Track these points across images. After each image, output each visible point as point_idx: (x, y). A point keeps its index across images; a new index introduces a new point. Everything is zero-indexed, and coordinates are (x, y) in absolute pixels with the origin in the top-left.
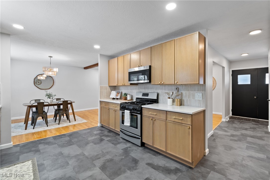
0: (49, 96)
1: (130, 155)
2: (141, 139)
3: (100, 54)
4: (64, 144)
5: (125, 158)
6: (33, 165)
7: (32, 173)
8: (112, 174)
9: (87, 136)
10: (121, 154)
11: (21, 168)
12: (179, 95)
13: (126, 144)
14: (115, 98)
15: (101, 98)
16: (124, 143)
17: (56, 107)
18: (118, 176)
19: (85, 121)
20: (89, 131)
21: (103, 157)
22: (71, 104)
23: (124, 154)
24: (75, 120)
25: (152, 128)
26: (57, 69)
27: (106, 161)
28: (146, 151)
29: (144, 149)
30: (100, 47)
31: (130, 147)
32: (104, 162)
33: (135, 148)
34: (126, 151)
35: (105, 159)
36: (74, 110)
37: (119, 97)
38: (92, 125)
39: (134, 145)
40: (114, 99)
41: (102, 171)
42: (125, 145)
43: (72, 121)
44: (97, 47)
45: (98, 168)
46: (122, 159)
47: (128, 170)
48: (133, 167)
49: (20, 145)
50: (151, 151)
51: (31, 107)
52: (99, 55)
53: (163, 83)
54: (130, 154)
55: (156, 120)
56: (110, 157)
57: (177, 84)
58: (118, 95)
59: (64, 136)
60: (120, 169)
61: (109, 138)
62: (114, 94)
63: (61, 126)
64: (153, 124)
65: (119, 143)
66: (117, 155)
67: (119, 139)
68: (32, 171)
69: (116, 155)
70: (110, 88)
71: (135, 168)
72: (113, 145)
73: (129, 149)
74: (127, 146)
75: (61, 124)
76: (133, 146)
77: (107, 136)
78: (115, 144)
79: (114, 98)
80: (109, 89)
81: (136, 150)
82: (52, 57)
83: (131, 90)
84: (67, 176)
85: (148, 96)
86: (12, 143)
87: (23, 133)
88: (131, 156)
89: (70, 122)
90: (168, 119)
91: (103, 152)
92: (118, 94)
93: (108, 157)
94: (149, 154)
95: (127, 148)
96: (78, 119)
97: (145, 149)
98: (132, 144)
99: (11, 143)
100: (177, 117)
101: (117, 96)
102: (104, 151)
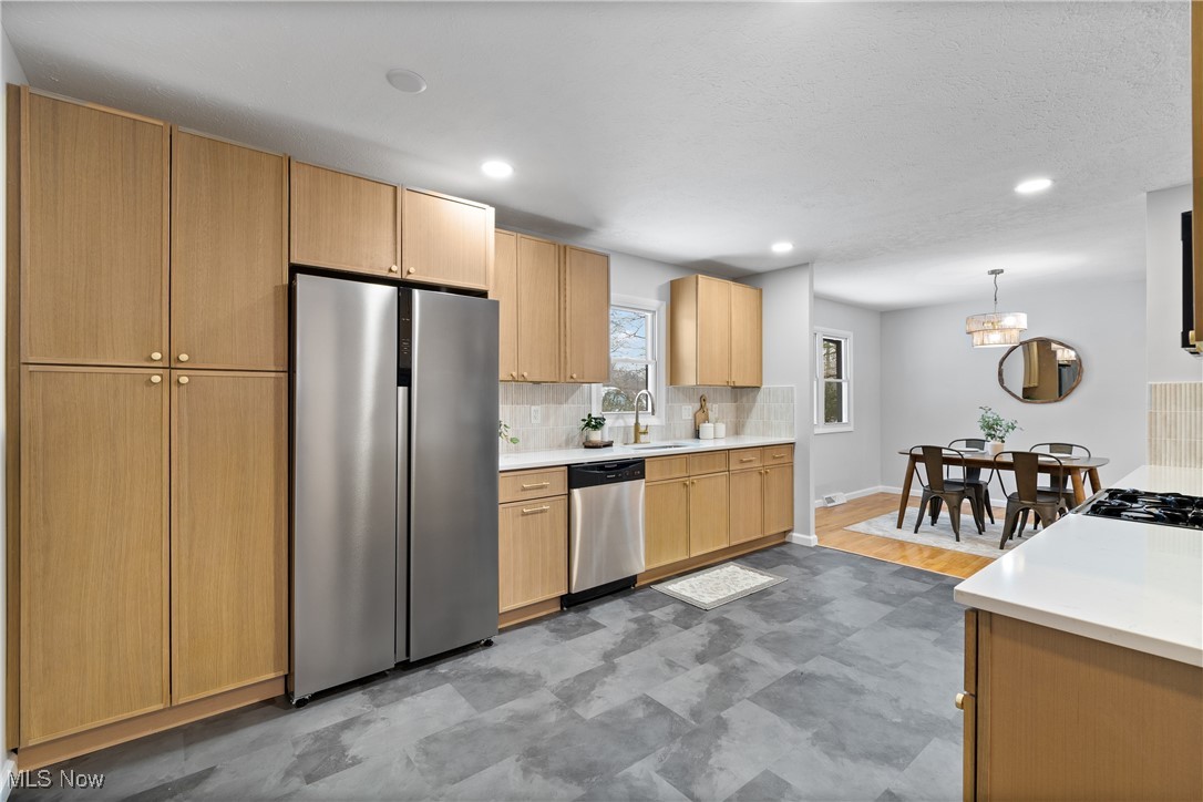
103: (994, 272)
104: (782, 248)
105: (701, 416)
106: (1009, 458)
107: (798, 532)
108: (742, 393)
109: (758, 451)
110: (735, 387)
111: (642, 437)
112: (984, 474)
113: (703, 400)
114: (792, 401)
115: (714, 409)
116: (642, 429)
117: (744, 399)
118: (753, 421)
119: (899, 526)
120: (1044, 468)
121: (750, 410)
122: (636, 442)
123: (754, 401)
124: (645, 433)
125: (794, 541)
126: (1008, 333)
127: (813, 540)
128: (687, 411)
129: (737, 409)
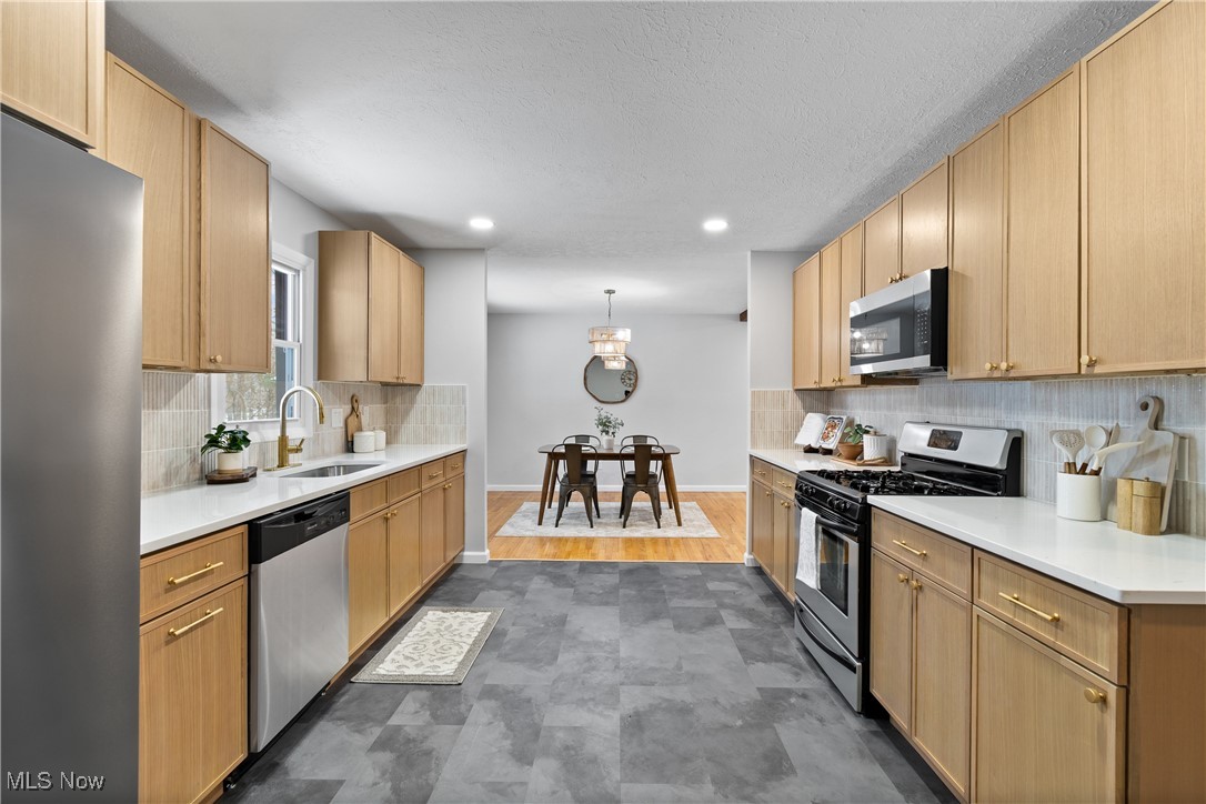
0: (605, 425)
1: (774, 728)
2: (859, 671)
3: (752, 252)
4: (591, 593)
5: (741, 727)
6: (487, 624)
7: (468, 647)
8: (643, 759)
9: (676, 589)
10: (739, 704)
11: (461, 624)
12: (1155, 454)
13: (797, 674)
14: (817, 447)
15: (754, 444)
16: (794, 666)
17: (630, 466)
18: (658, 782)
19: (712, 532)
20: (698, 572)
21: (666, 685)
22: (665, 458)
23: (752, 713)
24: (680, 524)
25: (905, 630)
26: (629, 331)
27: (664, 705)
28: (872, 751)
29: (875, 733)
30: (729, 223)
31: (804, 696)
32: (651, 705)
33: (826, 707)
34: (773, 704)
35: (667, 695)
36: (677, 486)
37: (831, 444)
38: (726, 552)
39: (832, 695)
40: (810, 450)
41: (621, 731)
42: (789, 677)
43: (670, 525)
44: (715, 225)
45: (616, 716)
46: (726, 727)
47: (714, 782)
48: (742, 782)
49: (502, 565)
50: (903, 761)
51: (554, 457)
52: (749, 254)
53: (1004, 366)
54: (775, 725)
55: (926, 590)
56: (689, 699)
57: (1098, 370)
58: (831, 434)
59: (610, 571)
60: (685, 759)
61: (745, 625)
62: (813, 428)
63: (627, 533)
64: (914, 607)
65: (771, 658)
66: (722, 700)
67: (785, 644)
68: (471, 641)
69: (716, 702)
70: (803, 401)
71: (749, 791)
72: (740, 656)
73: (793, 700)
74: (794, 686)
75: (631, 525)
76: (824, 696)
77: (749, 614)
78: (748, 657)
79: (813, 445)
80: (795, 402)
81: (821, 720)
82: (614, 292)
83: (889, 408)
84: (527, 693)
85: (955, 448)
86: (487, 551)
87: (528, 534)
88: (776, 734)
89: (659, 527)
90: (983, 601)
91: (680, 668)
92: (834, 427)
93: (682, 694)
94: (878, 772)
95: (789, 692)
96: (691, 521)
97: (875, 739)
98: (827, 683)
99: (484, 550)
100: (1028, 598)
101: (825, 437)
102: (686, 667)
103: (610, 292)
104: (481, 224)
105: (353, 421)
106: (631, 450)
107: (470, 550)
108: (397, 392)
109: (441, 463)
110: (385, 384)
111: (293, 458)
112: (591, 465)
113: (354, 400)
114: (464, 402)
115: (368, 411)
116: (292, 445)
117: (398, 400)
118: (410, 426)
119: (540, 523)
120: (657, 457)
121: (407, 412)
122: (281, 465)
123: (412, 401)
124: (298, 450)
125: (465, 561)
126: (617, 345)
127: (485, 555)
128: (337, 415)
129: (387, 412)
